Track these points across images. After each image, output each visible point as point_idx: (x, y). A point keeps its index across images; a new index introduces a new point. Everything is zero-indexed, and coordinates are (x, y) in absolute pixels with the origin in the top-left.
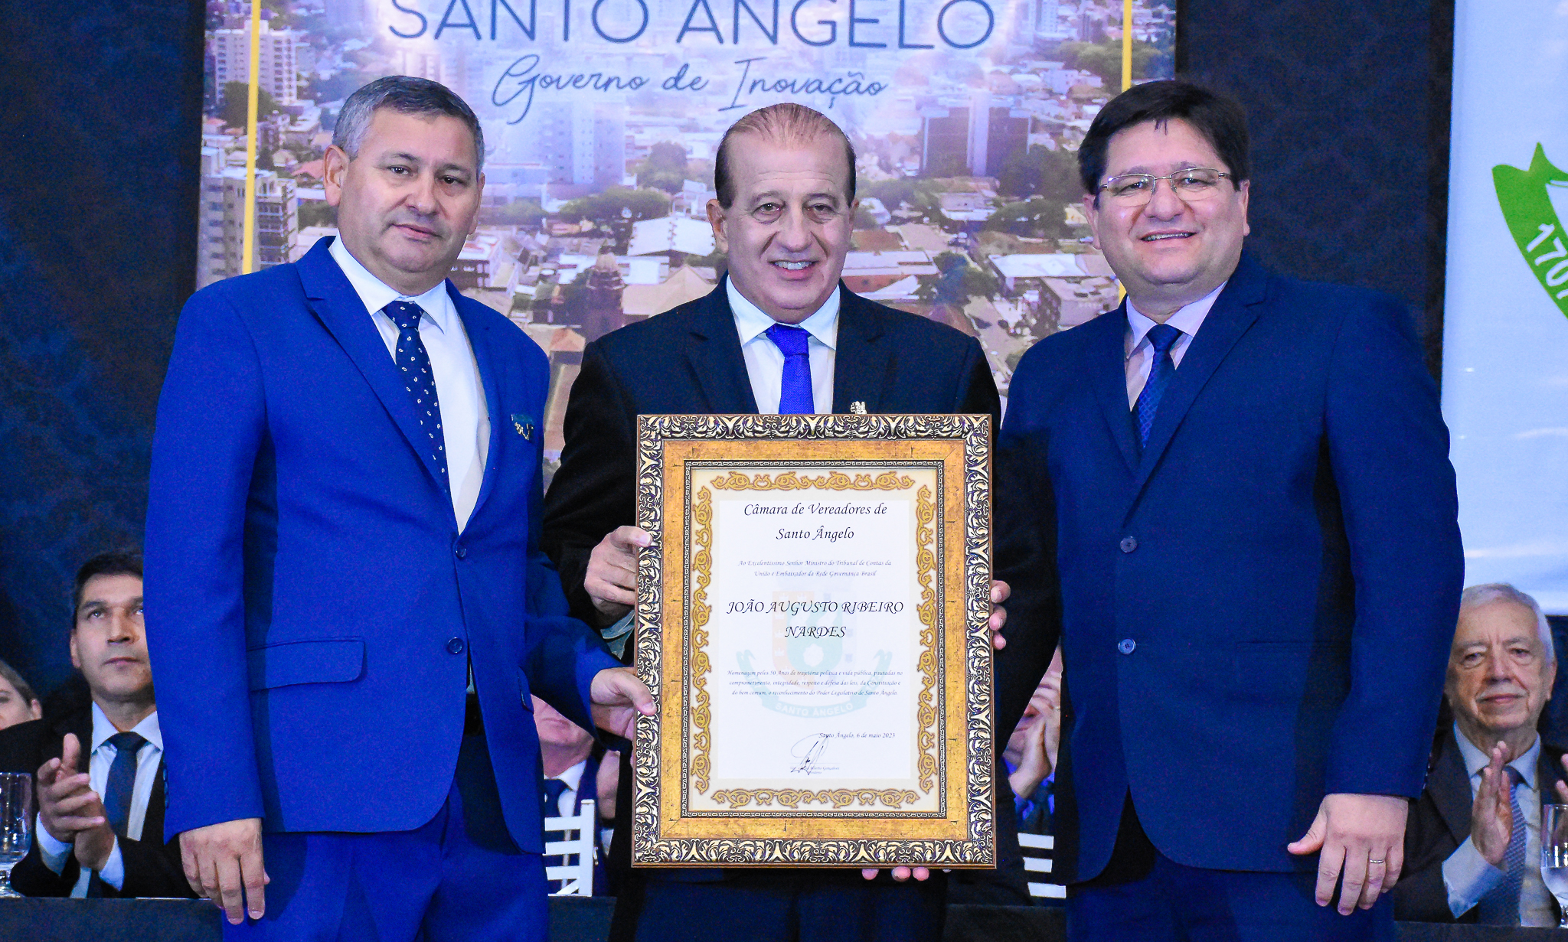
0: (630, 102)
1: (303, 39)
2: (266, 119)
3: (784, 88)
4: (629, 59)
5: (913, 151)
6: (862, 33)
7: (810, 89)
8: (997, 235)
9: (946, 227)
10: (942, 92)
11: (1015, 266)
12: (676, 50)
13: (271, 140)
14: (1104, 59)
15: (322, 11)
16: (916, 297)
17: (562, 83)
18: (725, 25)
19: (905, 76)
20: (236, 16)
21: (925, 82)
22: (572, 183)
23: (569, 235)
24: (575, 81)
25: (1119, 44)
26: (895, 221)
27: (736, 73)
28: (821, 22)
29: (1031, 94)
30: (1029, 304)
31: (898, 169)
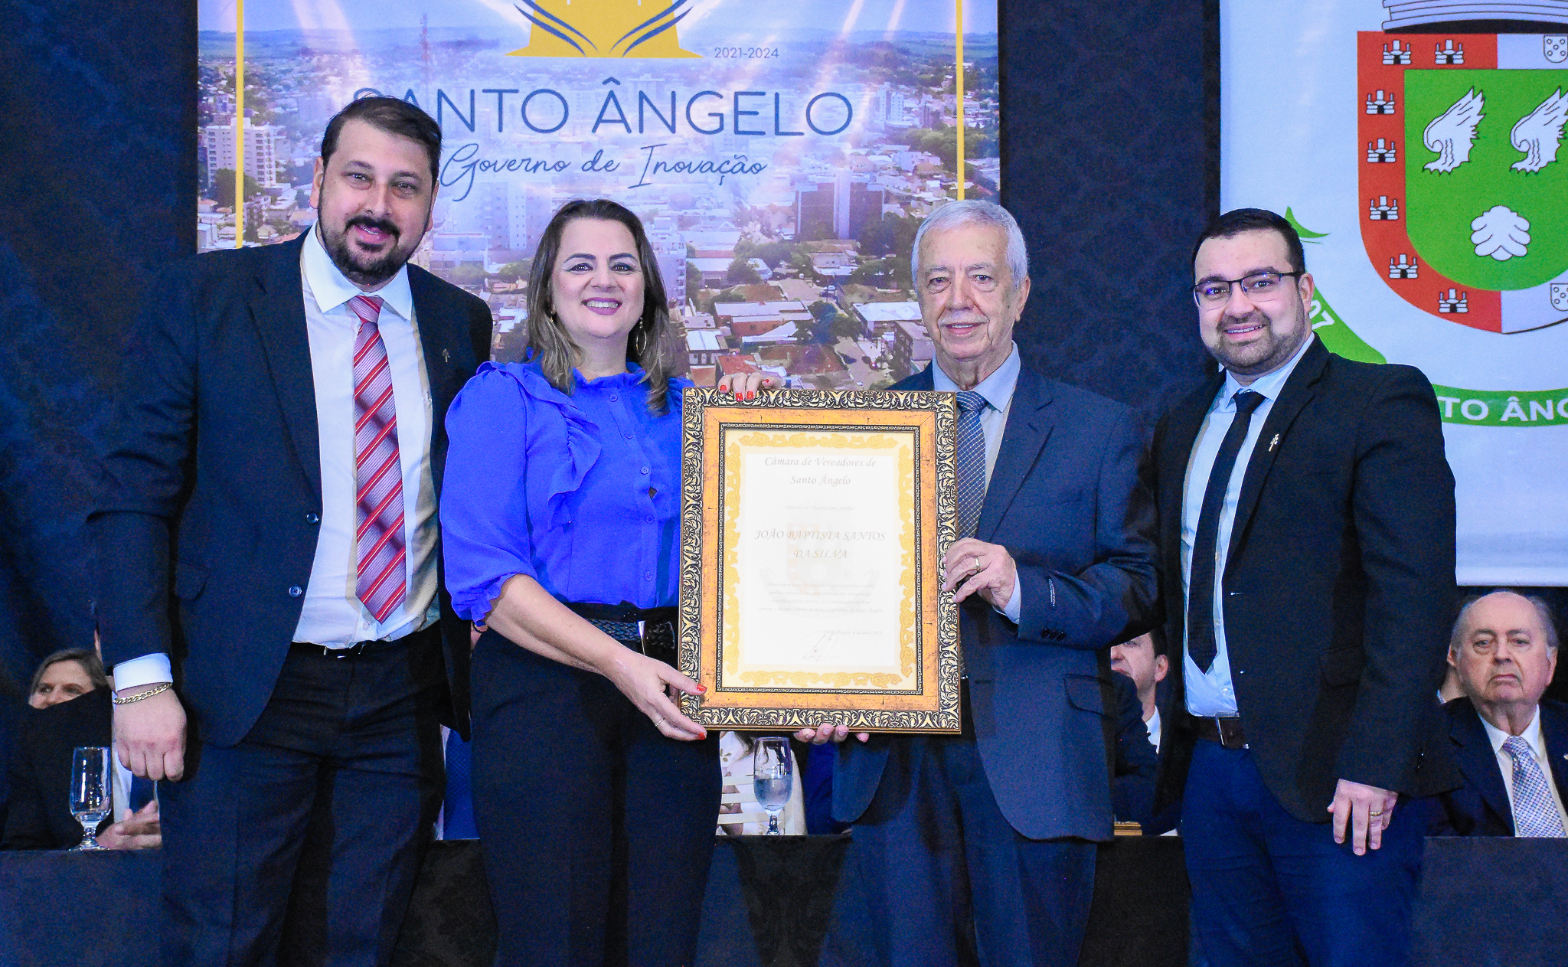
0: (554, 182)
1: (280, 133)
2: (251, 200)
3: (682, 169)
4: (554, 146)
5: (789, 219)
6: (745, 123)
7: (703, 170)
8: (859, 287)
9: (818, 281)
10: (812, 171)
11: (874, 312)
12: (592, 138)
13: (256, 217)
14: (943, 142)
15: (296, 109)
16: (796, 339)
17: (498, 166)
18: (632, 118)
19: (780, 158)
20: (223, 114)
21: (797, 162)
22: (509, 249)
23: (507, 292)
24: (509, 165)
25: (954, 130)
26: (775, 277)
27: (642, 157)
28: (710, 115)
29: (884, 172)
30: (886, 343)
31: (777, 235)
